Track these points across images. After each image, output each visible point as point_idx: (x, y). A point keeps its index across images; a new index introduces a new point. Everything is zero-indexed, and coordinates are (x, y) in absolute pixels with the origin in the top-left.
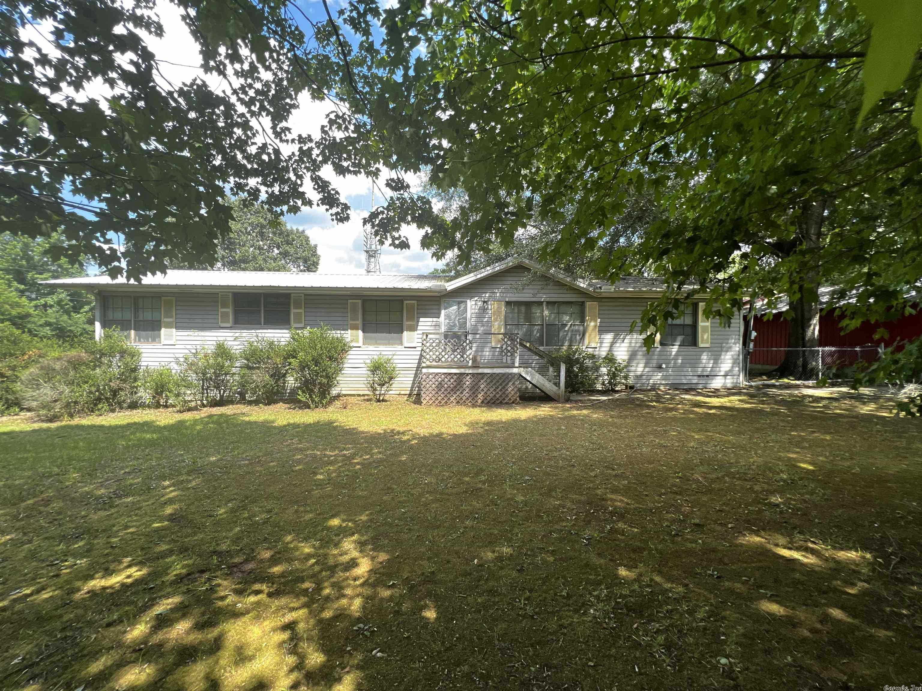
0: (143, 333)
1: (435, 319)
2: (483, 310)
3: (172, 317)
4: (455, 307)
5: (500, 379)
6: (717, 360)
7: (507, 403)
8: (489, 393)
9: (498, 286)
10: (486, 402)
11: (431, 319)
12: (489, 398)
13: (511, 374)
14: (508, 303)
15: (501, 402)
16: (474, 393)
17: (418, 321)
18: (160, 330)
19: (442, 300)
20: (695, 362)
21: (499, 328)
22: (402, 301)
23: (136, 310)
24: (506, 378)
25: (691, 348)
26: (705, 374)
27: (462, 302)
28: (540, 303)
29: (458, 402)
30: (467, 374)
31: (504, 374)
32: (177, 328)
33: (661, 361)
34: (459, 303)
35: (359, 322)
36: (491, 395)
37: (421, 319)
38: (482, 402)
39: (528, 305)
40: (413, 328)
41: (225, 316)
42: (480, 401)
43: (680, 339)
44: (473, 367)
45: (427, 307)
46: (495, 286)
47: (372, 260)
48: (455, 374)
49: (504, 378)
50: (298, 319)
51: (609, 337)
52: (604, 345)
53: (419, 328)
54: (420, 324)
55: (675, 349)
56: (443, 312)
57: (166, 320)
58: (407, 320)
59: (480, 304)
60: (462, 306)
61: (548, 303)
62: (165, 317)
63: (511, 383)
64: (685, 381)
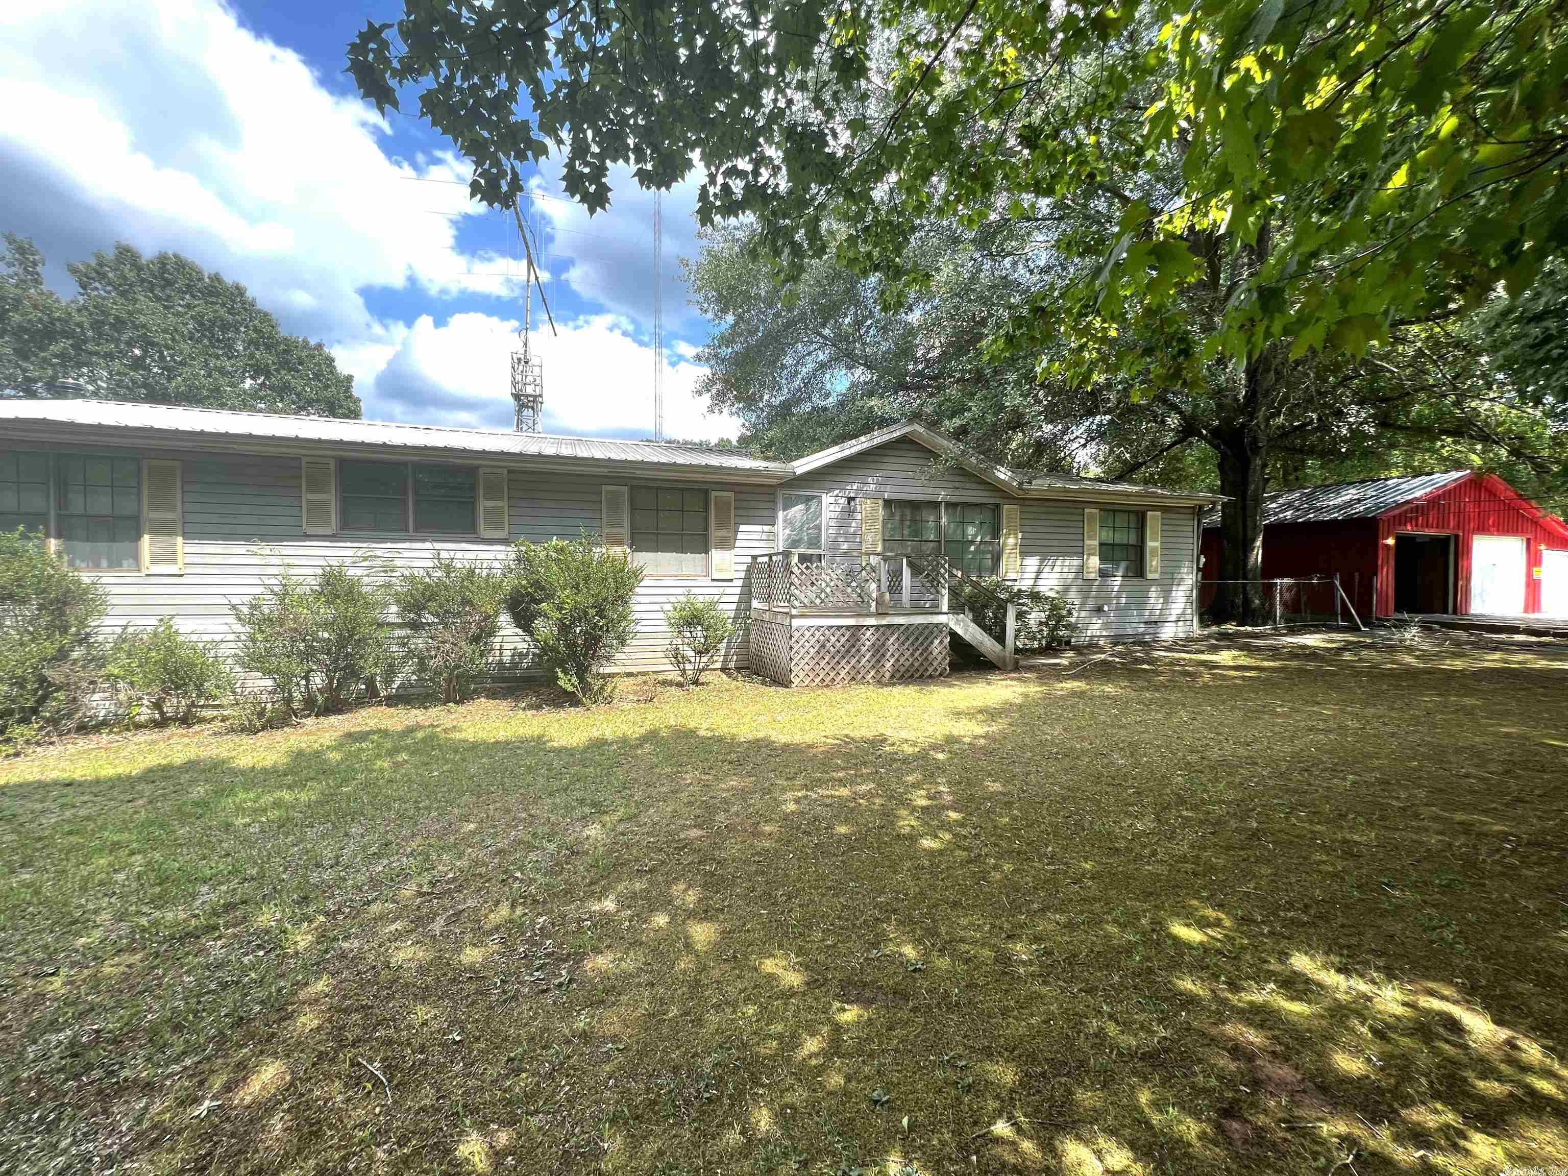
0: (85, 547)
1: (766, 528)
2: (849, 512)
3: (172, 509)
4: (801, 507)
5: (921, 634)
6: (1167, 595)
7: (931, 676)
8: (902, 660)
9: (871, 472)
10: (898, 675)
11: (758, 528)
12: (902, 669)
13: (937, 625)
14: (888, 503)
15: (922, 676)
16: (878, 661)
17: (737, 531)
18: (138, 537)
19: (780, 494)
20: (1140, 601)
21: (874, 544)
22: (706, 493)
23: (63, 487)
24: (929, 631)
25: (1136, 581)
26: (1153, 619)
27: (814, 497)
28: (935, 505)
29: (853, 679)
30: (868, 627)
31: (927, 626)
32: (186, 535)
33: (1101, 602)
34: (809, 499)
35: (625, 531)
36: (907, 664)
37: (742, 528)
38: (892, 676)
39: (915, 506)
40: (727, 543)
41: (318, 512)
42: (888, 675)
43: (1123, 565)
44: (879, 614)
45: (752, 505)
46: (866, 472)
47: (528, 412)
48: (848, 628)
49: (926, 632)
50: (495, 522)
51: (1032, 562)
52: (1026, 576)
53: (738, 544)
54: (740, 536)
55: (1118, 581)
56: (781, 515)
57: (154, 515)
58: (717, 529)
59: (843, 501)
60: (813, 505)
61: (949, 505)
62: (155, 507)
63: (937, 642)
64: (1130, 631)
